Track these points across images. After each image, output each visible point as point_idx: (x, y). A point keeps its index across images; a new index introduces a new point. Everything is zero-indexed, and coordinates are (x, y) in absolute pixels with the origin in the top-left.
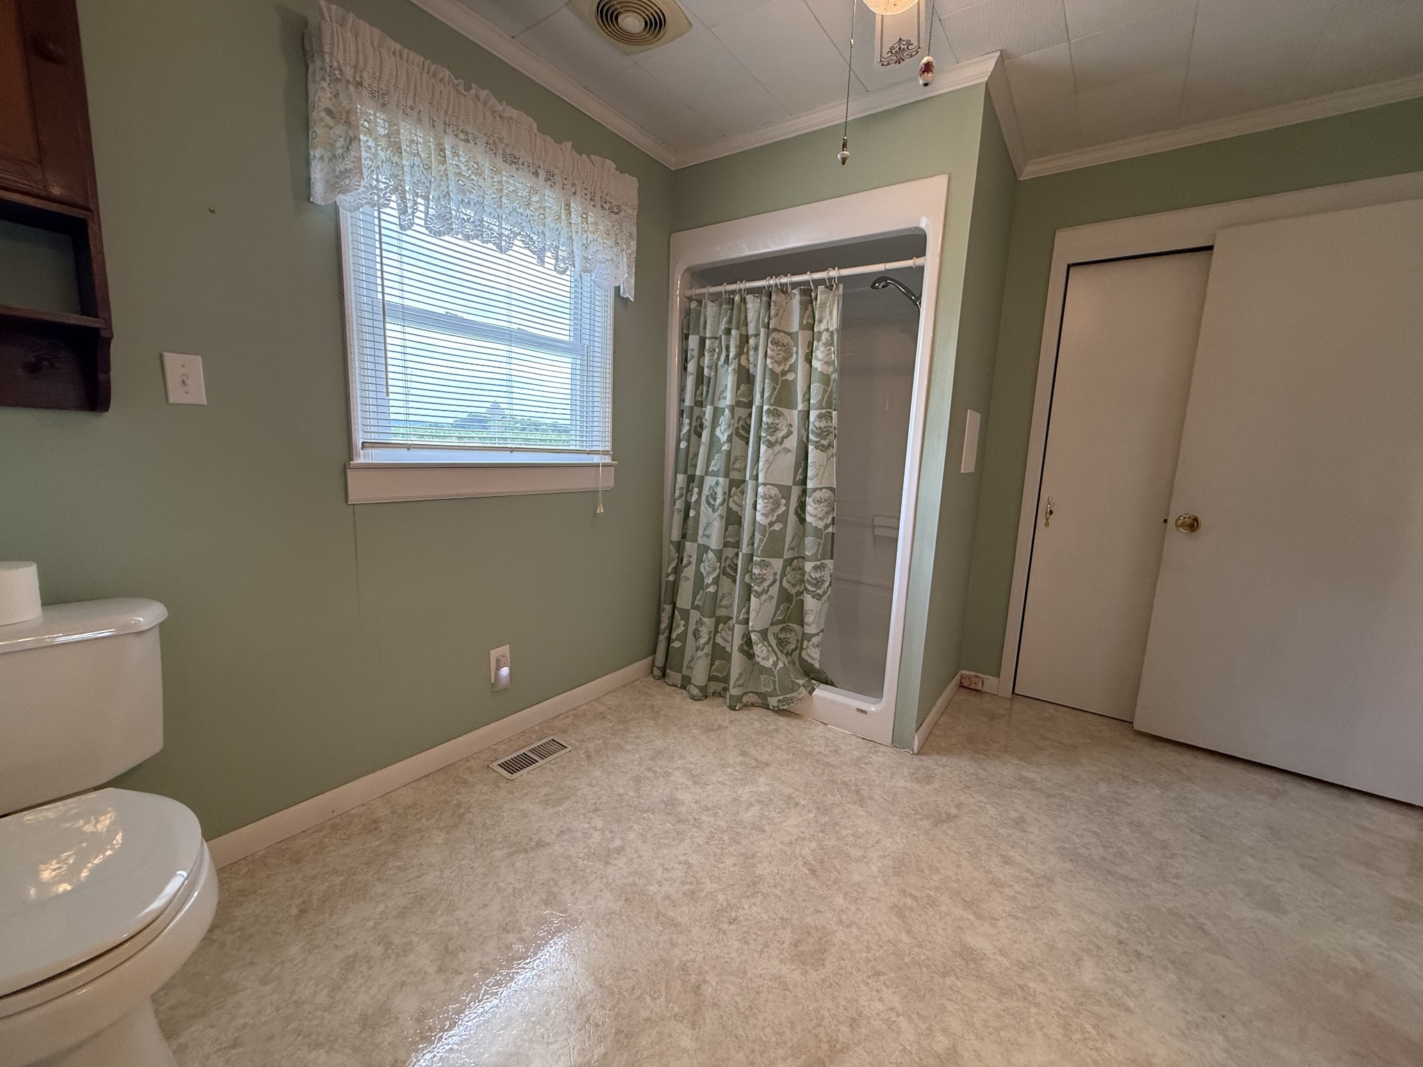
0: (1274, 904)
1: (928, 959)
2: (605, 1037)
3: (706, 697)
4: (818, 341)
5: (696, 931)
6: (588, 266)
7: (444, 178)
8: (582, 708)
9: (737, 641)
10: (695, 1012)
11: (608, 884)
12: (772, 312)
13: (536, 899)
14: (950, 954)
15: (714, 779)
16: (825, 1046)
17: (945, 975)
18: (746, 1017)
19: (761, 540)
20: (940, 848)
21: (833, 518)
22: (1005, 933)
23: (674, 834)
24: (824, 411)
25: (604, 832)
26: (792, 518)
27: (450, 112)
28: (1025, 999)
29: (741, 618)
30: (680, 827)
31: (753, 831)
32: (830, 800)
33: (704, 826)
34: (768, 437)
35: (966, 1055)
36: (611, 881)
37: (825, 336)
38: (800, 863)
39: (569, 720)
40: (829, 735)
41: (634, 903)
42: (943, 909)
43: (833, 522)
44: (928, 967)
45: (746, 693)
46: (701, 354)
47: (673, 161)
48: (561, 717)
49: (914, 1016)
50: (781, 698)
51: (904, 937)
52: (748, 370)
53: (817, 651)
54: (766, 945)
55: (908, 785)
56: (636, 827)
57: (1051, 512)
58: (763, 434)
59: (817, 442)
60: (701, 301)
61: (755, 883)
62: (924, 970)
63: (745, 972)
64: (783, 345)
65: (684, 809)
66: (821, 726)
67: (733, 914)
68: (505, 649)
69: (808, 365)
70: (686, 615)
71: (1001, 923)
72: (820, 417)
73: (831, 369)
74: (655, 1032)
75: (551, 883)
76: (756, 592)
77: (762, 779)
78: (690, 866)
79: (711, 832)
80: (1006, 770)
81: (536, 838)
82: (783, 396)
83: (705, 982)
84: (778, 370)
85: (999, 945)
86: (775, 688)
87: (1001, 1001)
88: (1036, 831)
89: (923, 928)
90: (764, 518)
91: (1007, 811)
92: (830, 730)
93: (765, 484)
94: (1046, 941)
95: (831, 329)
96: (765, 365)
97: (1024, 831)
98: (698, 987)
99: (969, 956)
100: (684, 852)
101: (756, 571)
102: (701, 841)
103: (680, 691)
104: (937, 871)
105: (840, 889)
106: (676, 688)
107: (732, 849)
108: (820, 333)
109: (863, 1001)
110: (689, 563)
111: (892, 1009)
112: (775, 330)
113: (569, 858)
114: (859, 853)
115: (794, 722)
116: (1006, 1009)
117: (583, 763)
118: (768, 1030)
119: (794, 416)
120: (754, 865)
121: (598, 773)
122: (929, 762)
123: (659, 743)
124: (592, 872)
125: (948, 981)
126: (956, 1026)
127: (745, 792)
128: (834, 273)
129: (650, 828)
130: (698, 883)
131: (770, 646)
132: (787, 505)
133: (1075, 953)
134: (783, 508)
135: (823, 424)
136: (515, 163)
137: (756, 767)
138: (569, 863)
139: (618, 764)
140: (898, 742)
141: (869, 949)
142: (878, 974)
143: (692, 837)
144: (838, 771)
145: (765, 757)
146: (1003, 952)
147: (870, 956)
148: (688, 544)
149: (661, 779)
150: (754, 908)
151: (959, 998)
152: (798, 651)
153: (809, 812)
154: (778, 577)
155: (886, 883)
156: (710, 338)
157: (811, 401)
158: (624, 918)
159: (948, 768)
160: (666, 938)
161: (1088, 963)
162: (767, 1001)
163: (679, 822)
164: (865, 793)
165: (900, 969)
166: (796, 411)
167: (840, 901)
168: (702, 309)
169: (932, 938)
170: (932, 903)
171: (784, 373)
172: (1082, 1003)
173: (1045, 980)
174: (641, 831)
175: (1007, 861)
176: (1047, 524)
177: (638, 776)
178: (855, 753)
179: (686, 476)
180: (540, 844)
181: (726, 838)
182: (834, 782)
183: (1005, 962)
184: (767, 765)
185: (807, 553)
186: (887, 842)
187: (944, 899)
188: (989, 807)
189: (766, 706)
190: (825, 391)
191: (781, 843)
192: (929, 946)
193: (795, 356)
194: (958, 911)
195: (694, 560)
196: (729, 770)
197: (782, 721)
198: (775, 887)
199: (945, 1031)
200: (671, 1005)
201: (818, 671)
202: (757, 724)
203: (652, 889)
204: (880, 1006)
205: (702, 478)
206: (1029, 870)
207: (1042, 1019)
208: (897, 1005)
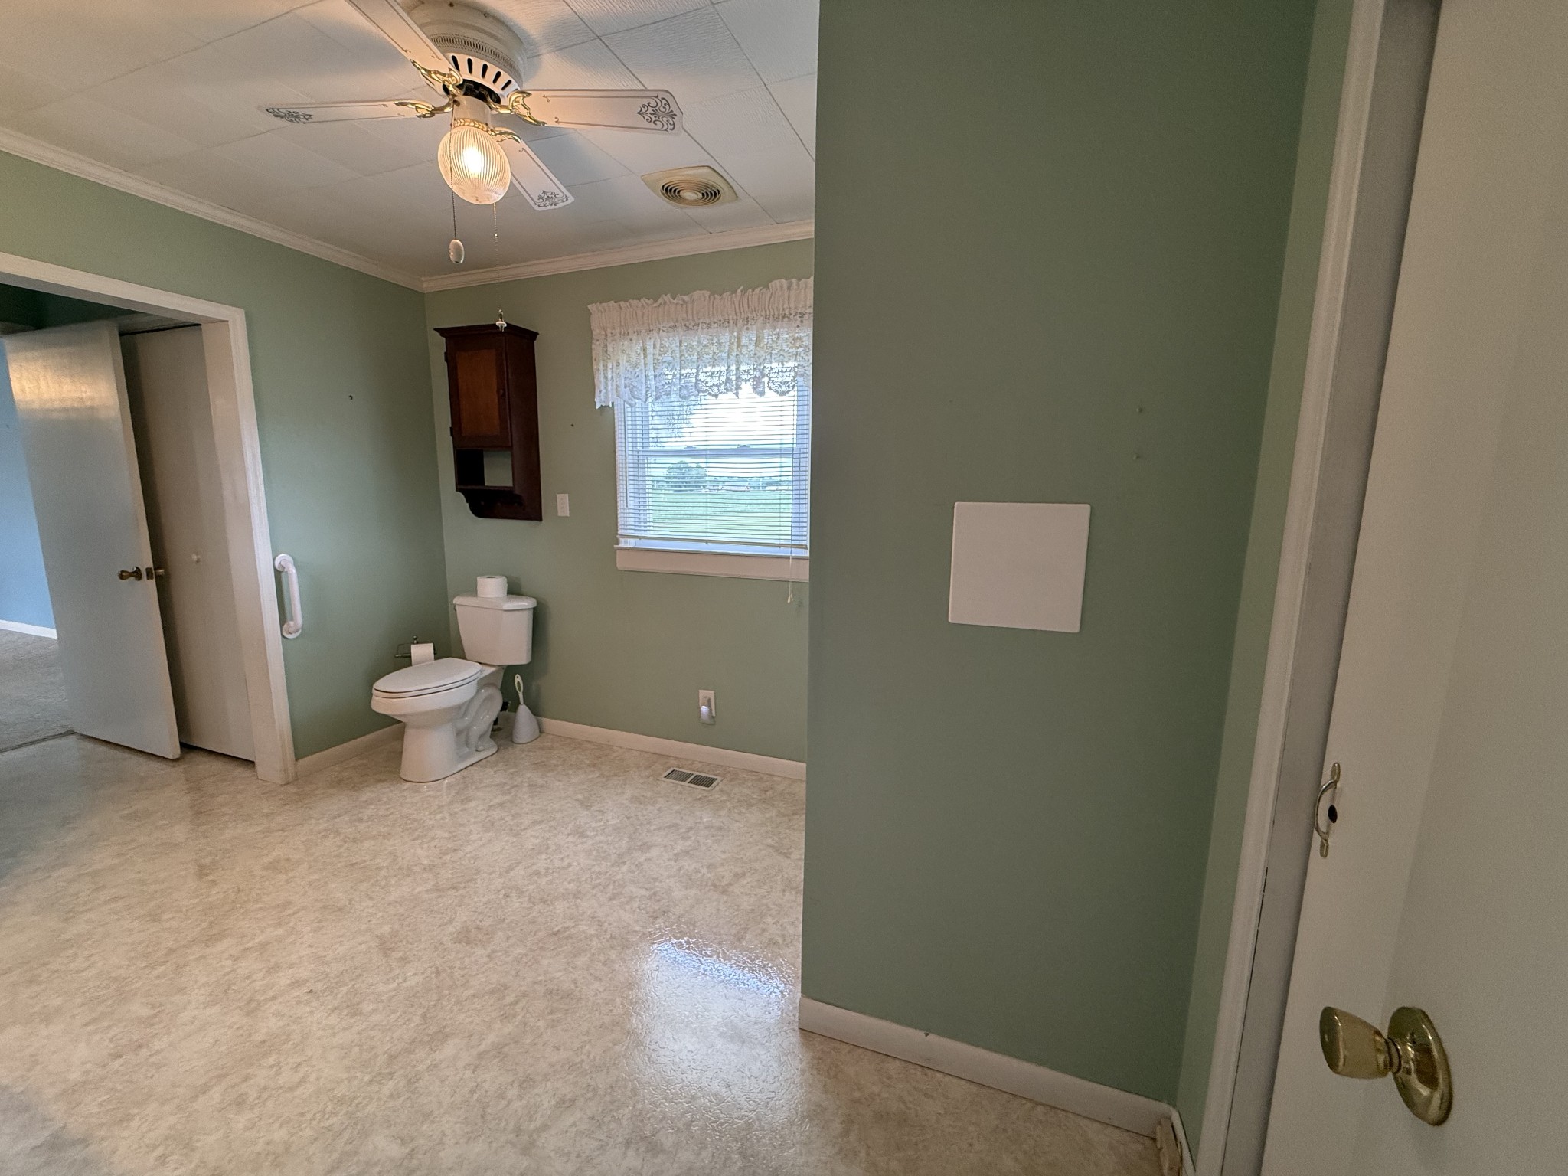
1: (443, 1007)
14: (445, 1023)
17: (424, 1017)
22: (456, 1075)
28: (380, 1074)
42: (497, 1025)
44: (435, 1006)
49: (394, 993)
51: (467, 993)
62: (433, 1003)
68: (711, 694)
71: (468, 1073)
85: (443, 1066)
87: (384, 1054)
89: (477, 1006)
94: (436, 1113)
99: (441, 1037)
109: (418, 965)
111: (405, 980)
116: (376, 1056)
125: (417, 1019)
126: (375, 1018)
133: (412, 1139)
141: (462, 969)
142: (438, 974)
146: (433, 1067)
147: (456, 969)
151: (399, 1024)
155: (535, 983)
165: (438, 988)
169: (464, 1012)
170: (506, 1017)
172: (356, 1124)
173: (392, 1097)
183: (421, 1067)
192: (455, 1009)
194: (491, 1038)
199: (375, 1010)
204: (410, 974)
206: (545, 1127)
207: (356, 1083)
208: (408, 983)
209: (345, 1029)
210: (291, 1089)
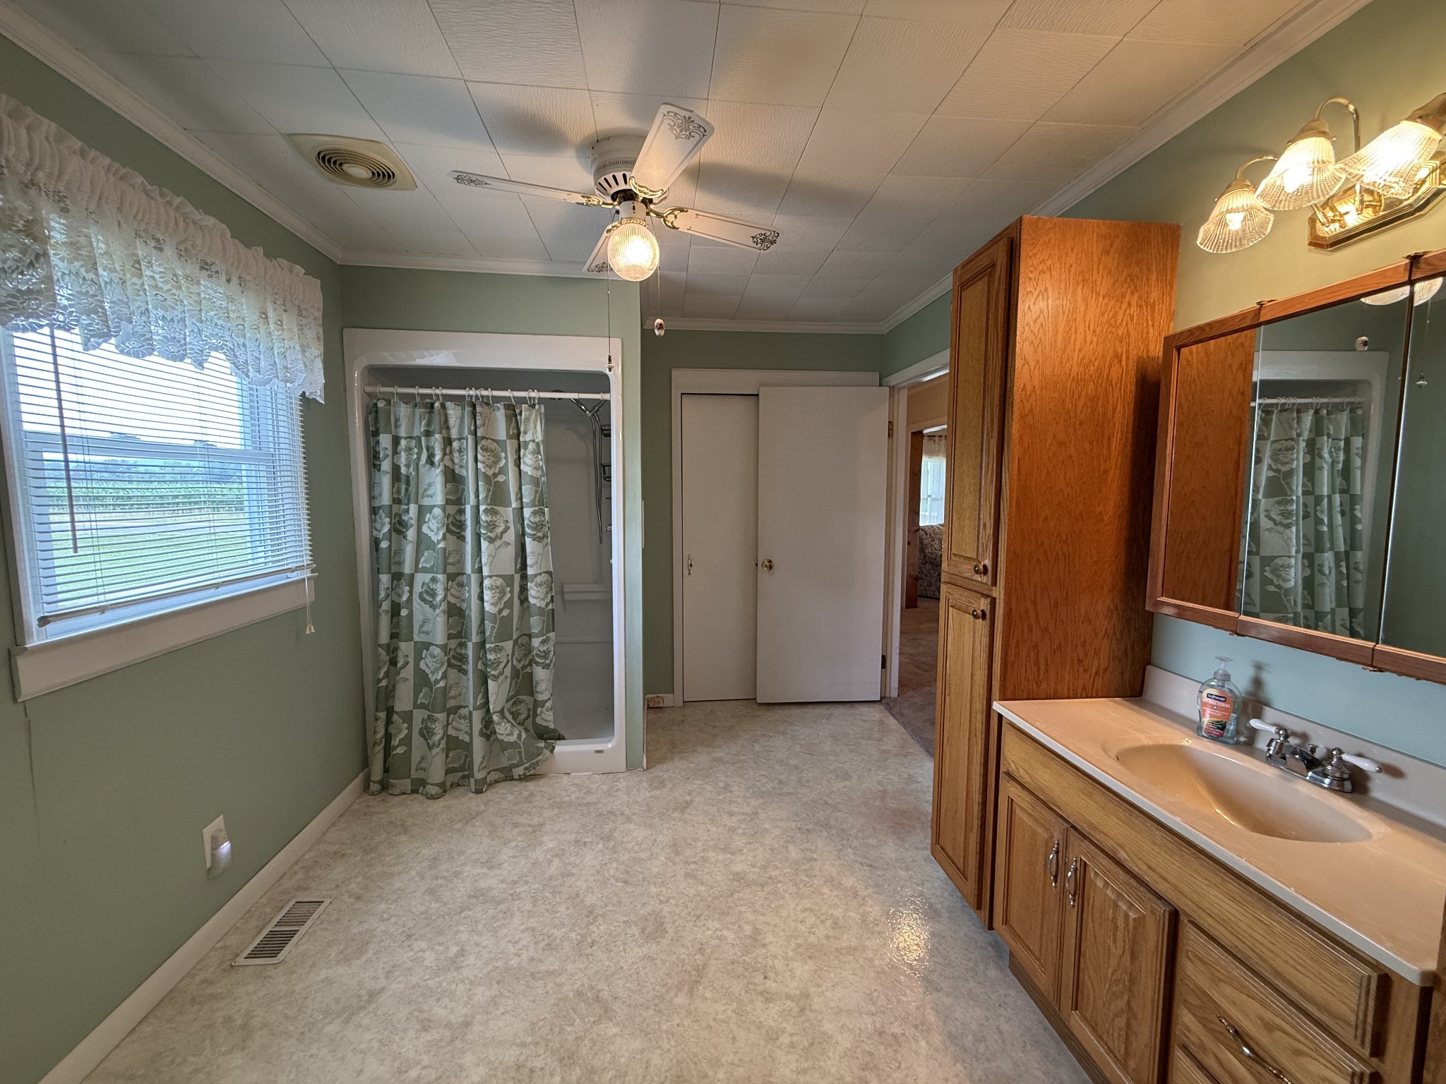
0: (846, 776)
1: (720, 892)
2: (554, 1070)
3: (445, 792)
4: (525, 449)
5: (570, 967)
6: (289, 375)
7: (141, 293)
8: (307, 857)
9: (477, 726)
10: (606, 1012)
11: (472, 983)
12: (478, 422)
13: (412, 1034)
14: (728, 882)
15: (505, 857)
16: (694, 973)
17: (732, 895)
18: (640, 991)
19: (493, 628)
20: (693, 825)
21: (552, 597)
22: (749, 855)
23: (500, 915)
24: (537, 508)
25: (433, 948)
26: (516, 602)
27: (139, 217)
28: (773, 882)
29: (478, 703)
30: (502, 907)
31: (565, 879)
32: (606, 829)
33: (523, 895)
34: (489, 534)
35: (761, 927)
36: (473, 978)
37: (531, 446)
38: (613, 882)
39: (300, 875)
40: (577, 781)
41: (506, 980)
42: (713, 860)
43: (552, 601)
44: (722, 896)
45: (489, 773)
46: (395, 452)
47: (339, 257)
48: (287, 876)
49: (730, 926)
50: (527, 765)
51: (702, 888)
52: (454, 470)
53: (551, 713)
54: (625, 944)
55: (652, 793)
56: (461, 928)
57: (691, 565)
58: (482, 531)
59: (534, 535)
60: (390, 401)
61: (591, 912)
62: (721, 899)
63: (622, 968)
64: (492, 451)
65: (495, 892)
66: (566, 777)
67: (589, 940)
68: (219, 822)
69: (517, 469)
70: (408, 717)
71: (745, 851)
72: (534, 513)
73: (540, 473)
74: (587, 1041)
75: (416, 1013)
76: (494, 676)
77: (545, 839)
78: (533, 929)
79: (532, 897)
80: (702, 758)
81: (363, 992)
82: (497, 496)
83: (599, 991)
84: (490, 473)
85: (749, 863)
86: (521, 757)
87: (764, 891)
88: (736, 788)
89: (708, 877)
90: (492, 607)
91: (716, 784)
92: (574, 778)
93: (490, 577)
94: (769, 847)
95: (537, 441)
96: (477, 469)
97: (731, 792)
98: (598, 997)
99: (738, 877)
100: (521, 922)
101: (491, 657)
102: (528, 906)
103: (413, 796)
104: (698, 840)
105: (649, 882)
106: (406, 796)
107: (558, 899)
108: (526, 443)
109: (699, 936)
110: (407, 663)
111: (717, 930)
112: (483, 438)
113: (416, 986)
114: (648, 854)
115: (541, 782)
116: (768, 893)
117: (357, 906)
118: (657, 988)
119: (509, 513)
120: (582, 901)
121: (383, 906)
122: (657, 771)
123: (426, 852)
124: (449, 983)
125: (736, 896)
126: (750, 917)
127: (538, 854)
128: (534, 394)
129: (476, 922)
130: (549, 937)
131: (509, 721)
132: (512, 592)
133: (784, 846)
134: (508, 595)
135: (537, 519)
136: (207, 270)
137: (534, 831)
138: (420, 990)
139: (399, 889)
140: (631, 766)
141: (687, 907)
142: (699, 917)
143: (519, 909)
144: (600, 806)
145: (536, 820)
146: (753, 866)
147: (689, 910)
148: (403, 645)
149: (456, 880)
150: (602, 928)
151: (745, 902)
152: (531, 719)
153: (597, 844)
154: (510, 658)
155: (675, 864)
156: (406, 438)
157: (524, 500)
158: (507, 994)
159: (671, 771)
160: (552, 985)
161: (791, 848)
162: (646, 974)
163: (498, 904)
164: (627, 812)
165: (709, 906)
166: (510, 509)
167: (653, 890)
168: (392, 408)
169: (716, 879)
170: (705, 860)
171: (495, 475)
172: (797, 869)
173: (777, 868)
174: (470, 929)
175: (731, 814)
176: (689, 574)
177: (428, 889)
178: (604, 787)
179: (390, 575)
180: (373, 995)
181: (547, 894)
182: (601, 815)
183: (756, 870)
184: (542, 825)
185: (534, 631)
186: (660, 838)
187: (711, 854)
188: (706, 786)
189: (512, 779)
190: (536, 492)
191: (592, 875)
192: (717, 885)
193: (504, 461)
194: (721, 857)
195: (411, 659)
196: (513, 844)
197: (531, 786)
198: (606, 906)
199: (747, 923)
200: (586, 1020)
201: (554, 731)
202: (510, 797)
203: (514, 962)
204: (710, 932)
205: (412, 577)
206: (744, 814)
207: (785, 887)
208: (718, 926)
209: (769, 924)
210: (812, 910)
